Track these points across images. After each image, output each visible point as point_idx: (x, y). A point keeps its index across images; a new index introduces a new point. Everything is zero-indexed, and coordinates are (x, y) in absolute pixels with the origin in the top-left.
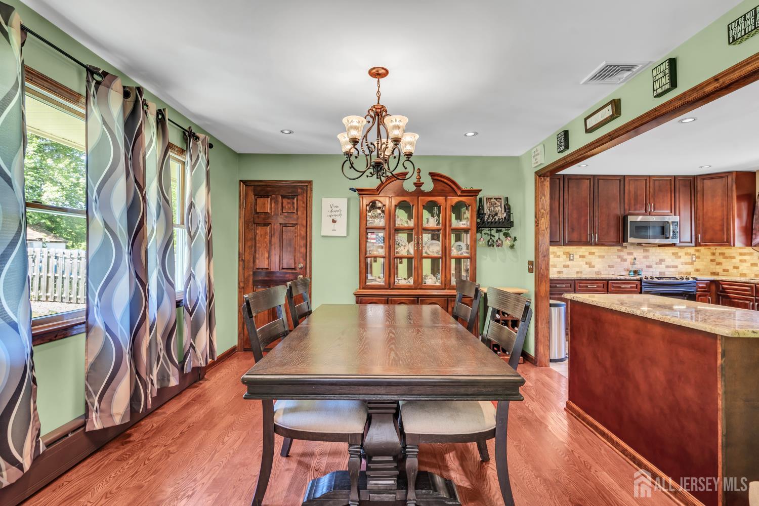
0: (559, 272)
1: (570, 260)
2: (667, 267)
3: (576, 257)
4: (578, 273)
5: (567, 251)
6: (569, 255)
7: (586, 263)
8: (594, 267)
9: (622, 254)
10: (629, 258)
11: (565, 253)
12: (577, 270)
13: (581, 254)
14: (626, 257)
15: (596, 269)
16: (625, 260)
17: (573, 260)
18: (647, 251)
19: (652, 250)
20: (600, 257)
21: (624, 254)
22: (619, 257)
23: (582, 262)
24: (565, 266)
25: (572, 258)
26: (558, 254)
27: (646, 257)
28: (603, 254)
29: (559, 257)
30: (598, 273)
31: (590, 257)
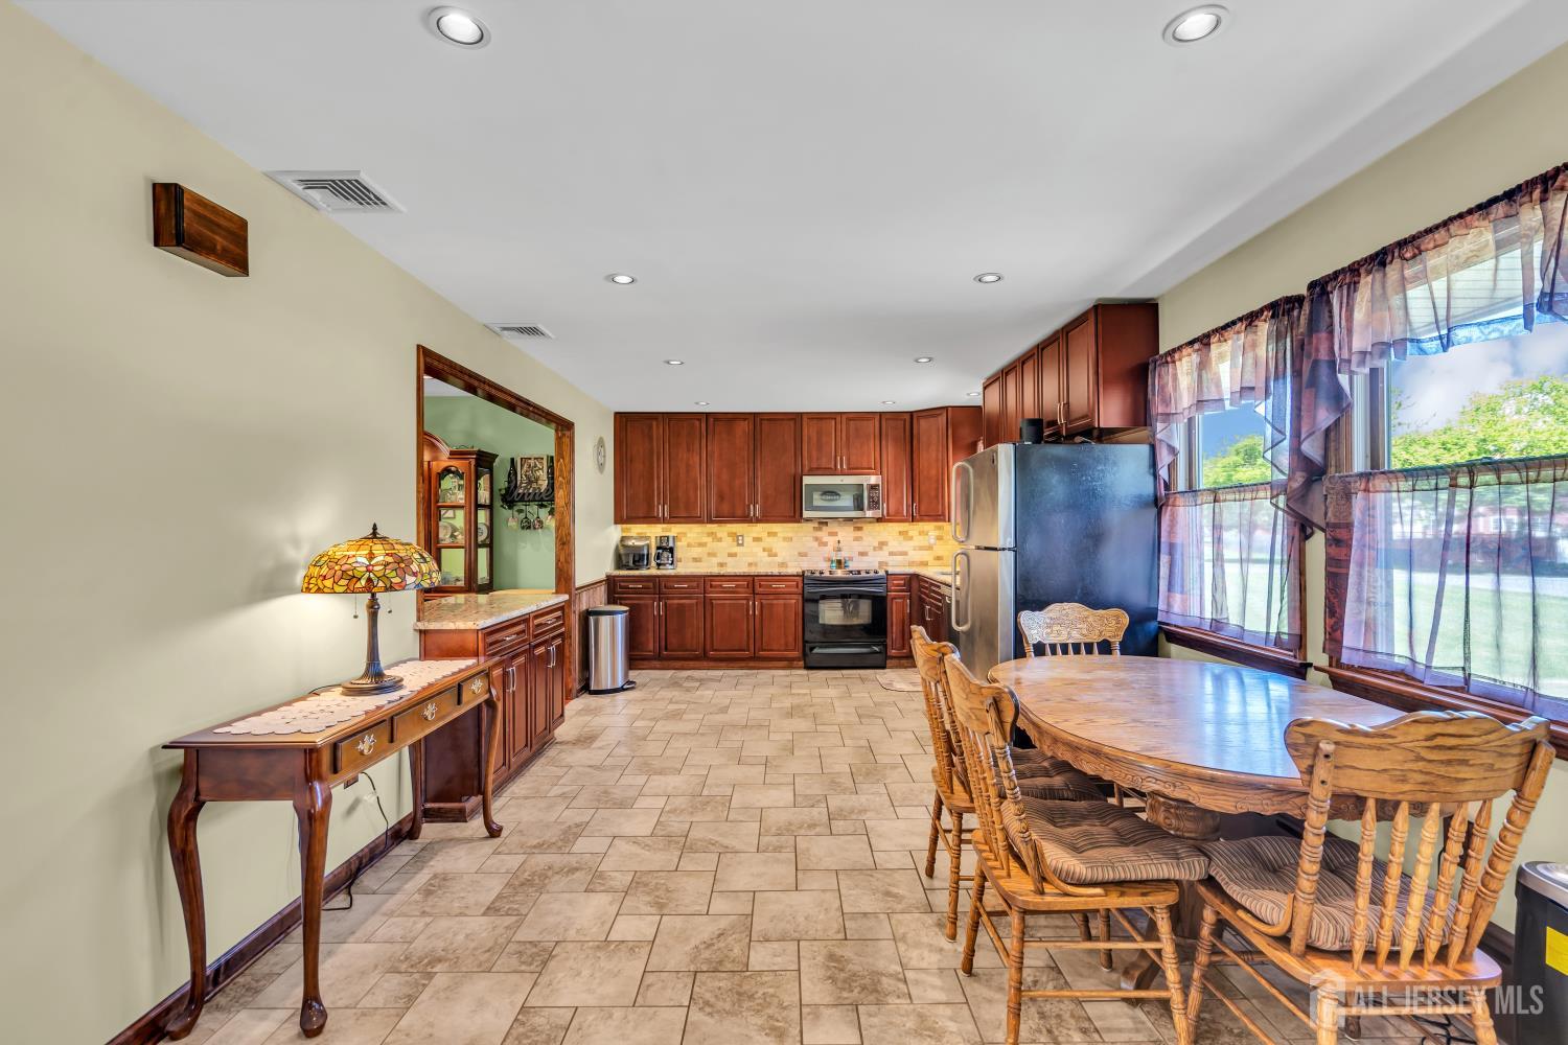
0: (721, 565)
1: (739, 545)
2: (891, 554)
3: (748, 540)
4: (750, 564)
5: (734, 530)
6: (736, 537)
7: (764, 550)
8: (776, 555)
9: (819, 534)
10: (832, 541)
11: (730, 534)
12: (750, 560)
13: (755, 535)
14: (826, 539)
15: (779, 559)
16: (825, 544)
17: (742, 545)
18: (859, 529)
19: (868, 528)
20: (785, 539)
21: (823, 534)
22: (816, 539)
23: (757, 549)
24: (731, 555)
25: (740, 542)
26: (719, 535)
27: (857, 539)
28: (790, 535)
29: (720, 540)
30: (783, 564)
31: (770, 539)
